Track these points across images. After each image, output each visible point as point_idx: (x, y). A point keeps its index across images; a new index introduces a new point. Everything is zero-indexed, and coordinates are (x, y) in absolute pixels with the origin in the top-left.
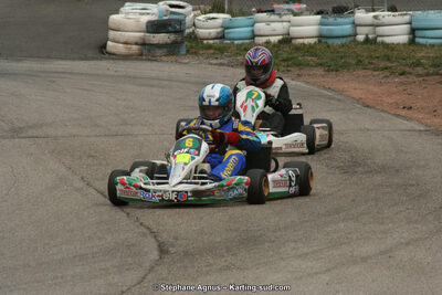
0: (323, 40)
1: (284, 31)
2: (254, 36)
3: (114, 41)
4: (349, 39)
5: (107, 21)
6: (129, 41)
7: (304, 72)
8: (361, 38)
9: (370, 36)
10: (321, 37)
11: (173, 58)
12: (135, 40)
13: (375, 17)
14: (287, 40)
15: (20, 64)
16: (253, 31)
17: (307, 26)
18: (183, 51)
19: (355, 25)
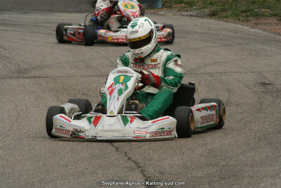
7: (262, 21)
11: (152, 11)
15: (27, 16)
18: (160, 5)
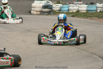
0: (88, 11)
1: (78, 9)
2: (69, 10)
3: (33, 11)
4: (95, 11)
5: (31, 5)
8: (98, 11)
9: (101, 11)
10: (87, 11)
12: (39, 11)
14: (78, 11)
16: (69, 9)
17: (83, 8)
19: (97, 7)
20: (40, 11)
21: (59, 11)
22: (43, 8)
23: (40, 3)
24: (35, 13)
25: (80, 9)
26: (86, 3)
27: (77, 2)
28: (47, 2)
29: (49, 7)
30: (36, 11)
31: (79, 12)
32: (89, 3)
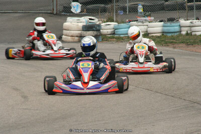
0: (165, 34)
1: (145, 30)
3: (66, 35)
4: (178, 33)
5: (63, 25)
6: (73, 35)
8: (184, 33)
9: (189, 32)
10: (163, 33)
12: (77, 35)
13: (191, 22)
19: (180, 27)
20: (79, 35)
21: (112, 34)
22: (83, 30)
23: (78, 22)
24: (69, 39)
25: (150, 30)
26: (161, 20)
27: (145, 18)
28: (90, 19)
29: (94, 27)
30: (72, 36)
31: (148, 35)
32: (166, 20)
